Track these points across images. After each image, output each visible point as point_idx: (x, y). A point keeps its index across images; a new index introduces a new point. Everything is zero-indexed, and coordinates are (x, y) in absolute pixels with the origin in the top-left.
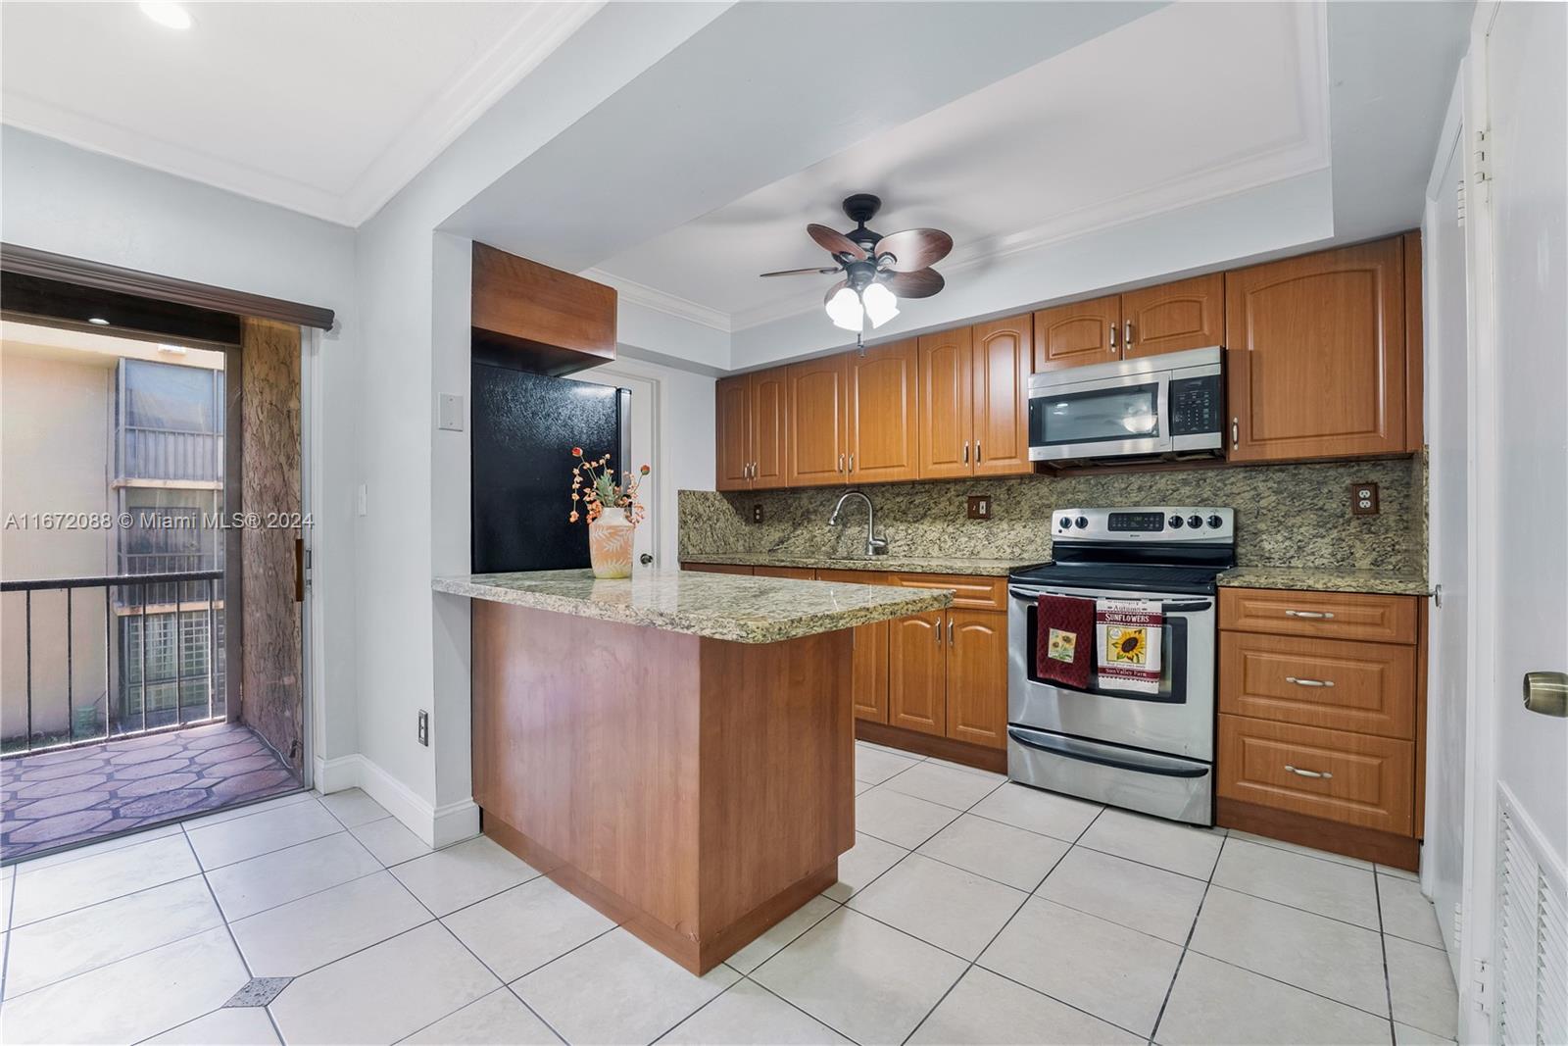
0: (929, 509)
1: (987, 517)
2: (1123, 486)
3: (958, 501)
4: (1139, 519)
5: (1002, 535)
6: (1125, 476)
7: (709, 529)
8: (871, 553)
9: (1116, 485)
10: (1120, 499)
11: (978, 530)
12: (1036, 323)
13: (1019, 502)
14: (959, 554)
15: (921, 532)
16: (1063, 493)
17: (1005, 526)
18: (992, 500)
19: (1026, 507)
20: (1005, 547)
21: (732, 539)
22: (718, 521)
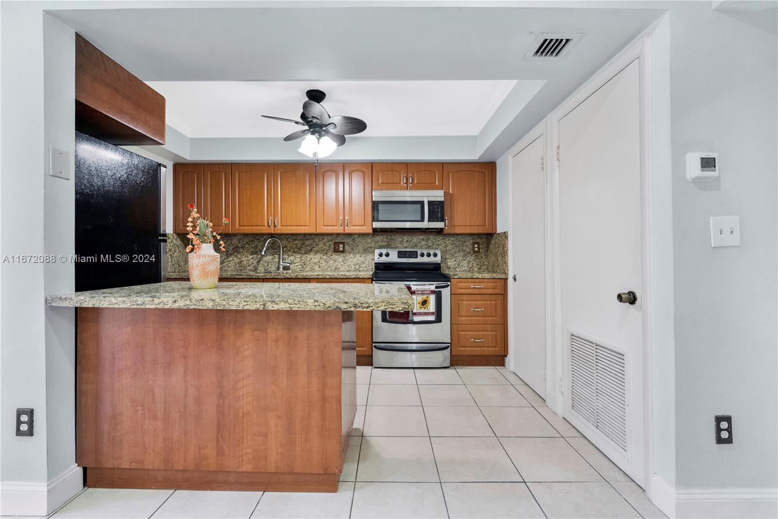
0: (313, 248)
1: (343, 252)
2: (401, 240)
3: (329, 244)
4: (408, 253)
5: (350, 260)
6: (402, 236)
7: (170, 257)
8: (281, 270)
9: (398, 239)
10: (400, 245)
11: (339, 258)
12: (373, 168)
13: (358, 245)
14: (329, 269)
15: (309, 259)
16: (377, 242)
17: (351, 256)
18: (345, 244)
19: (361, 248)
20: (352, 265)
21: (183, 263)
22: (175, 251)
